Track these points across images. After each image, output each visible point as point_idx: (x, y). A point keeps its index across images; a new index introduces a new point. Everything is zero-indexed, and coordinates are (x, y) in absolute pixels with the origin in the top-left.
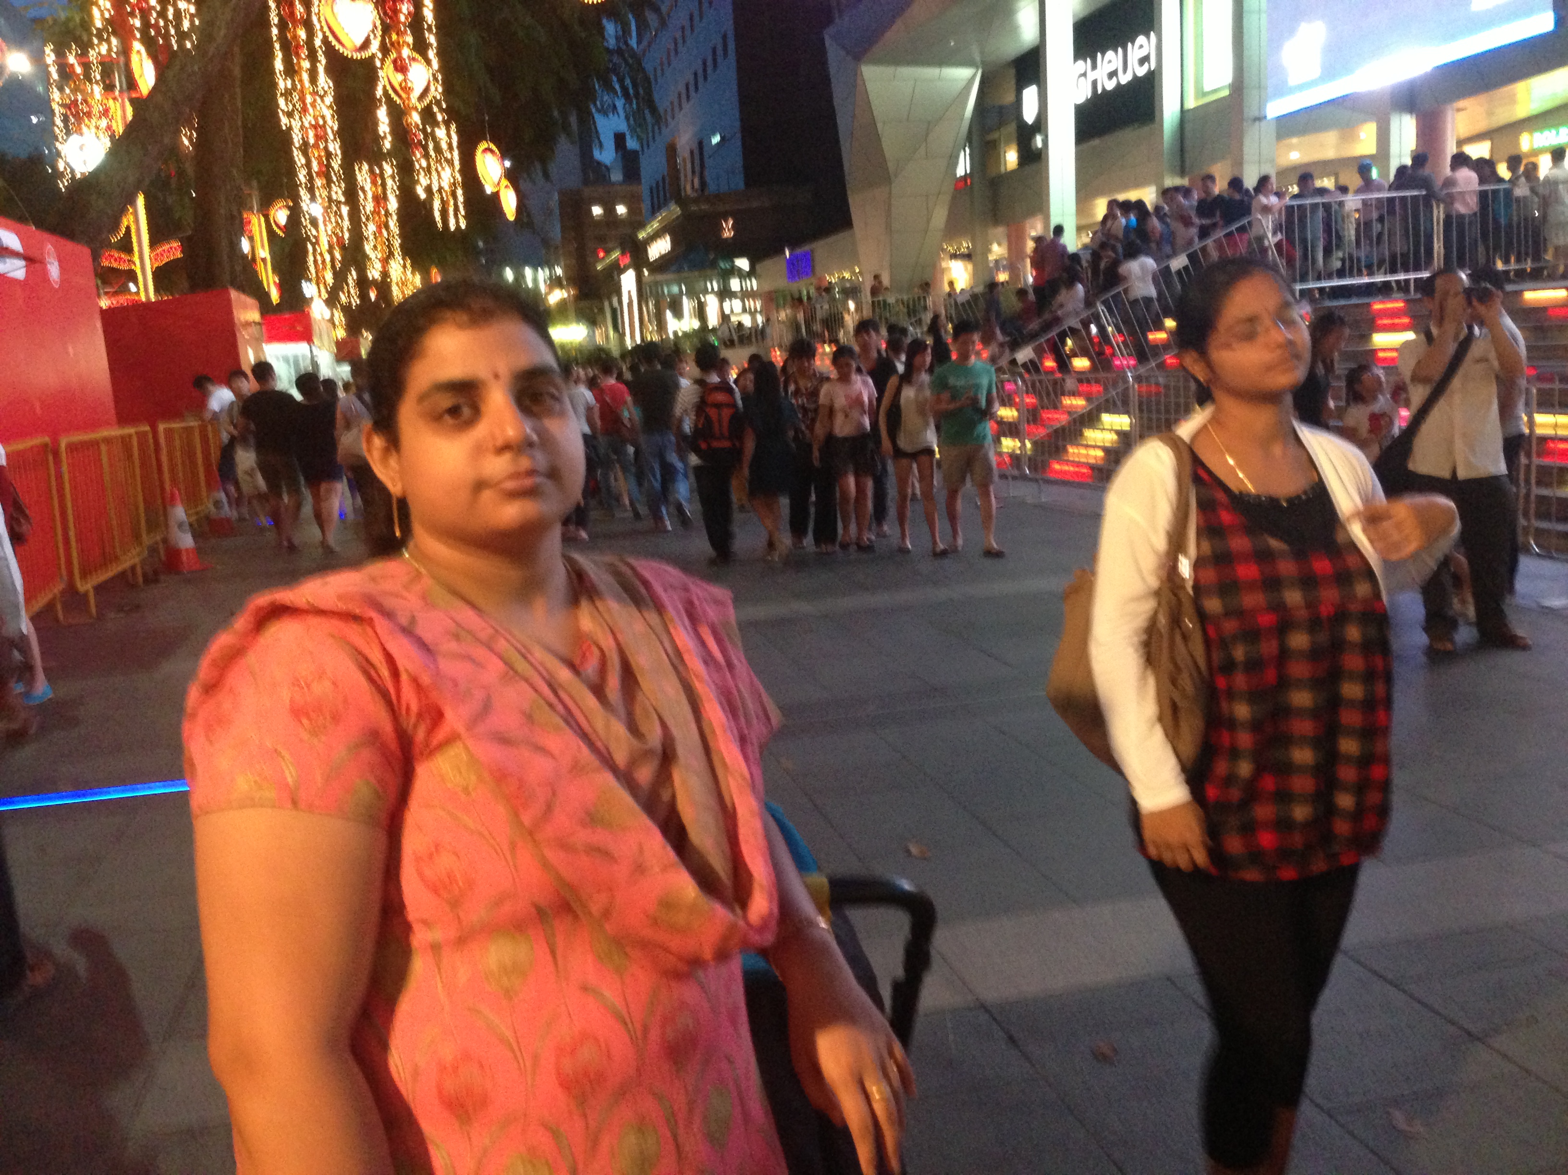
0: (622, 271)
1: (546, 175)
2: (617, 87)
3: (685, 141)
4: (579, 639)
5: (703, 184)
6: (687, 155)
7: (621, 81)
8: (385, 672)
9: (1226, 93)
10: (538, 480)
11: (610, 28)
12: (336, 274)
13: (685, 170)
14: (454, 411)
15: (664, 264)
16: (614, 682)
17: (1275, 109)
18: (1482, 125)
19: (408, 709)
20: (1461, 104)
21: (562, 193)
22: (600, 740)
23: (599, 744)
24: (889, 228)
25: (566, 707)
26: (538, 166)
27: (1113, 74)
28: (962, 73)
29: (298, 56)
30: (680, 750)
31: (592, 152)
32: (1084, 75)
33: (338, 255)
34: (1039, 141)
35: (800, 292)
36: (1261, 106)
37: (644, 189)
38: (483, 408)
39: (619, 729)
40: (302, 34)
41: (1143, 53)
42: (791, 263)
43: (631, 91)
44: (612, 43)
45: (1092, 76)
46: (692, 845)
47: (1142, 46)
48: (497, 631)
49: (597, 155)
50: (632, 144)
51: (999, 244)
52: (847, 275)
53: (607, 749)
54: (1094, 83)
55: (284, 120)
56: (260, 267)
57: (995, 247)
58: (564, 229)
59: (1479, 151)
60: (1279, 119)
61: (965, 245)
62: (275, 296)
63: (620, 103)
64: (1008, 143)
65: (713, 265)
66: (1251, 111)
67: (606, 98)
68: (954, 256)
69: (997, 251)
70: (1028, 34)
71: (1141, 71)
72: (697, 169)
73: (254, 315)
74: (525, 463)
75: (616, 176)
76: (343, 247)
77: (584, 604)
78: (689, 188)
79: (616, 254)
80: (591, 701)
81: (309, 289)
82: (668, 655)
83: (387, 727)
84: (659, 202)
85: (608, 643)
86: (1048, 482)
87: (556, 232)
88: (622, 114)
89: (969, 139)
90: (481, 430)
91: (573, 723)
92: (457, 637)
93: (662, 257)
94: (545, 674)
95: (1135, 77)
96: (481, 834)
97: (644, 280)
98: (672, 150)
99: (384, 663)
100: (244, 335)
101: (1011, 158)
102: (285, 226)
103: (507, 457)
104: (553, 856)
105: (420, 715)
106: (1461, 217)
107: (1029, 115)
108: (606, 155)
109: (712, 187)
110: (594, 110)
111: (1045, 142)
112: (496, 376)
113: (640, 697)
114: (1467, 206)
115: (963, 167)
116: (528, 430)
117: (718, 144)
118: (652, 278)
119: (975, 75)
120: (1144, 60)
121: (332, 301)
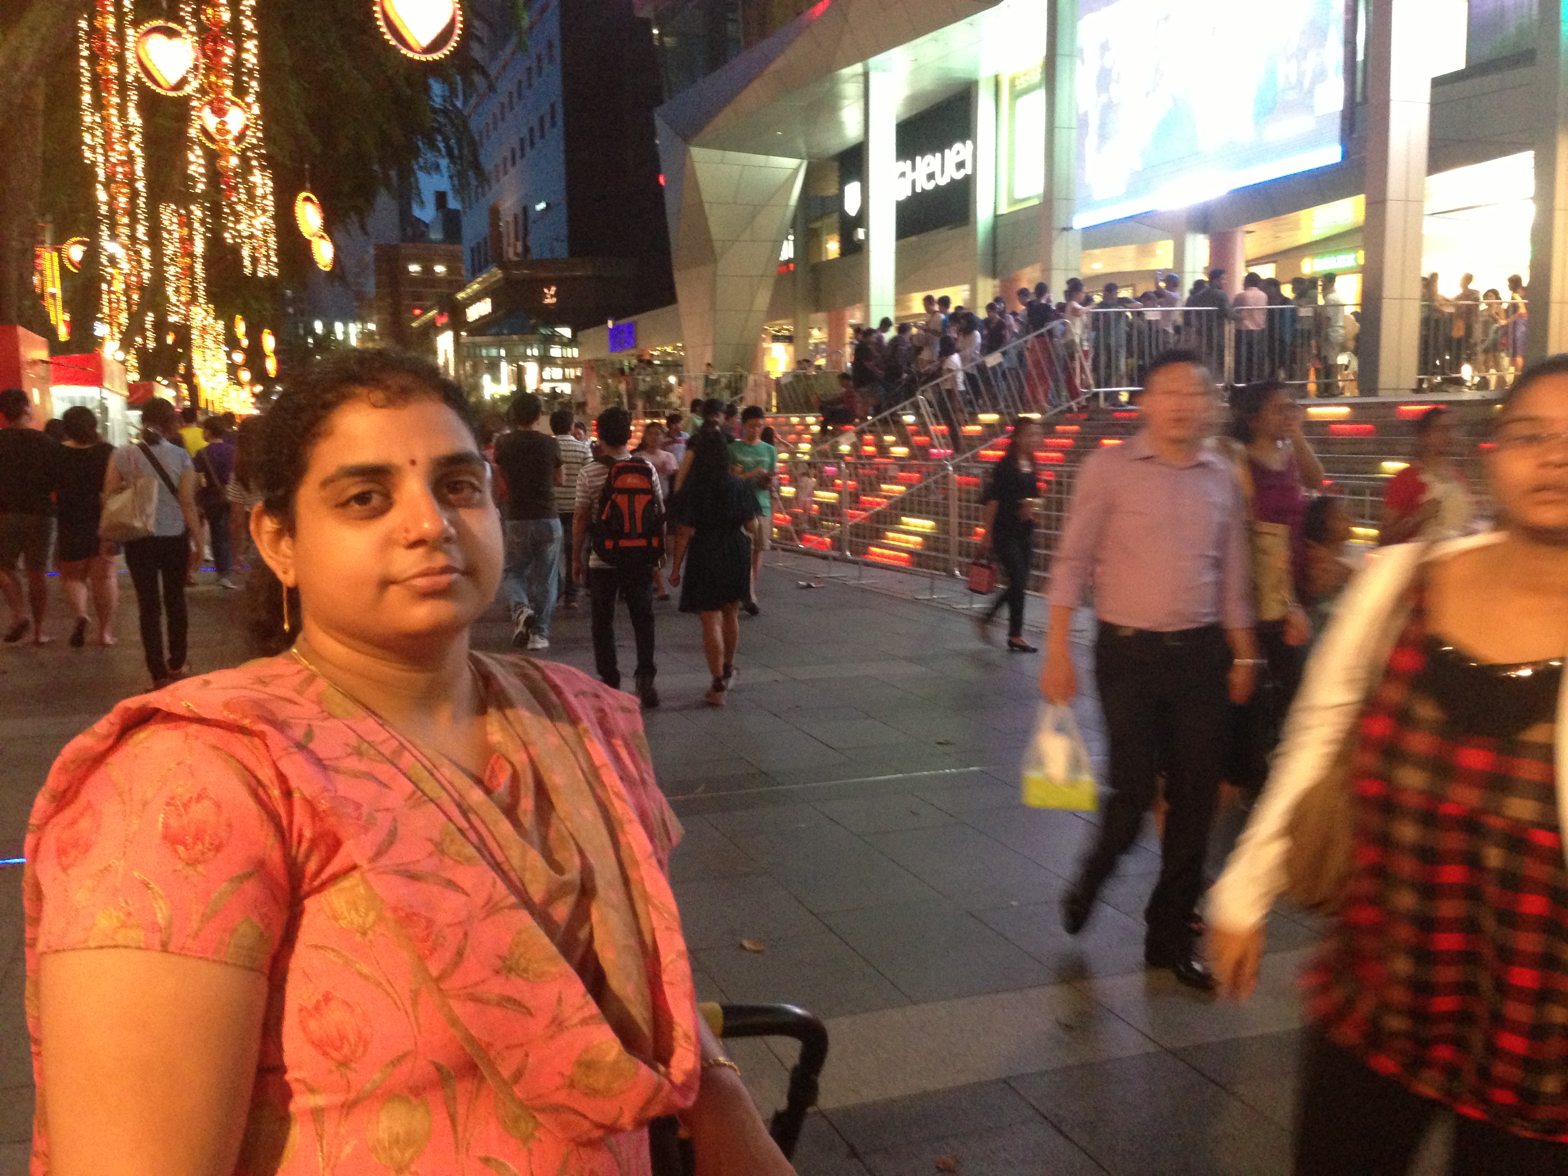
0: (439, 330)
1: (363, 227)
2: (441, 145)
3: (509, 205)
4: (487, 752)
5: (526, 249)
6: (510, 219)
7: (446, 140)
8: (276, 792)
9: (1035, 202)
10: (454, 576)
11: (437, 88)
12: (131, 316)
13: (508, 234)
14: (362, 498)
15: (482, 326)
16: (527, 804)
17: (1081, 221)
18: (1268, 249)
19: (300, 836)
20: (1250, 227)
21: (378, 247)
22: (514, 870)
23: (512, 875)
24: (713, 307)
25: (477, 833)
26: (355, 218)
27: (931, 176)
28: (790, 163)
29: (108, 91)
30: (600, 882)
31: (410, 207)
32: (903, 175)
33: (135, 297)
34: (860, 234)
35: (621, 362)
36: (1069, 216)
37: (465, 249)
38: (396, 496)
39: (535, 858)
40: (113, 69)
41: (959, 159)
42: (614, 334)
43: (456, 152)
44: (438, 102)
45: (910, 176)
46: (610, 990)
47: (960, 151)
48: (401, 744)
49: (417, 212)
50: (453, 204)
51: (820, 329)
52: (669, 349)
53: (521, 881)
54: (914, 183)
55: (87, 154)
56: (49, 303)
57: (815, 332)
58: (379, 284)
59: (1266, 272)
60: (1085, 229)
61: (787, 327)
62: (63, 334)
63: (444, 162)
64: (830, 233)
65: (533, 330)
66: (1059, 221)
67: (429, 155)
68: (776, 339)
69: (818, 335)
70: (852, 132)
71: (959, 175)
72: (521, 234)
73: (42, 354)
74: (440, 560)
75: (436, 235)
76: (141, 288)
77: (493, 713)
78: (511, 253)
79: (433, 313)
80: (505, 827)
81: (101, 329)
82: (583, 772)
83: (275, 855)
84: (480, 263)
85: (520, 758)
86: (867, 564)
87: (370, 286)
88: (446, 174)
89: (793, 225)
90: (393, 519)
91: (486, 853)
92: (359, 753)
93: (482, 318)
94: (456, 796)
95: (952, 180)
96: (379, 984)
97: (462, 340)
98: (495, 213)
99: (276, 783)
100: (29, 374)
101: (832, 248)
102: (80, 263)
103: (420, 551)
104: (460, 1009)
105: (314, 843)
106: (1250, 332)
107: (852, 207)
108: (426, 213)
109: (535, 254)
110: (416, 167)
111: (867, 235)
112: (413, 462)
113: (554, 821)
114: (1255, 324)
115: (787, 251)
116: (446, 523)
117: (542, 210)
118: (471, 339)
119: (800, 166)
120: (961, 165)
121: (126, 343)
